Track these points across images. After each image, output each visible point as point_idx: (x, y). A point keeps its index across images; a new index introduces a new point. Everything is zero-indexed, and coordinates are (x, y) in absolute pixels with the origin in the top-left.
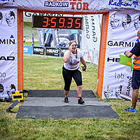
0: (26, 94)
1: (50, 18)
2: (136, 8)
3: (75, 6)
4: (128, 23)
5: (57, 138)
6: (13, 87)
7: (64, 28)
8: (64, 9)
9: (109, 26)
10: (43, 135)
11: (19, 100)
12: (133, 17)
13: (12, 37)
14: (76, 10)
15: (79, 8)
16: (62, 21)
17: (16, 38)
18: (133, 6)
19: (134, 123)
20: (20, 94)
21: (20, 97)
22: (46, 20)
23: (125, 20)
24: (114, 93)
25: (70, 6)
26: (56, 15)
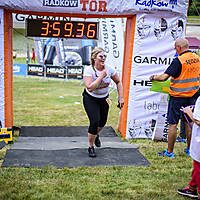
0: (17, 133)
1: (51, 22)
2: (173, 10)
3: (88, 6)
4: (163, 30)
5: (61, 194)
7: (71, 37)
8: (71, 10)
9: (136, 35)
10: (41, 191)
11: (6, 140)
12: (169, 22)
14: (88, 12)
15: (93, 8)
16: (69, 27)
18: (169, 7)
19: (171, 173)
20: (7, 133)
21: (8, 136)
22: (45, 26)
23: (158, 26)
24: (143, 131)
26: (61, 19)
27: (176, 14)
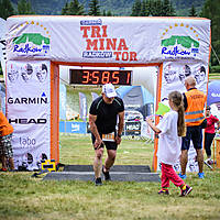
1: (91, 71)
2: (196, 58)
3: (120, 57)
4: (187, 75)
6: (44, 156)
8: (107, 60)
11: (50, 170)
13: (44, 95)
14: (121, 61)
15: (125, 58)
16: (106, 75)
17: (48, 96)
21: (51, 166)
25: (114, 57)
27: (198, 61)
